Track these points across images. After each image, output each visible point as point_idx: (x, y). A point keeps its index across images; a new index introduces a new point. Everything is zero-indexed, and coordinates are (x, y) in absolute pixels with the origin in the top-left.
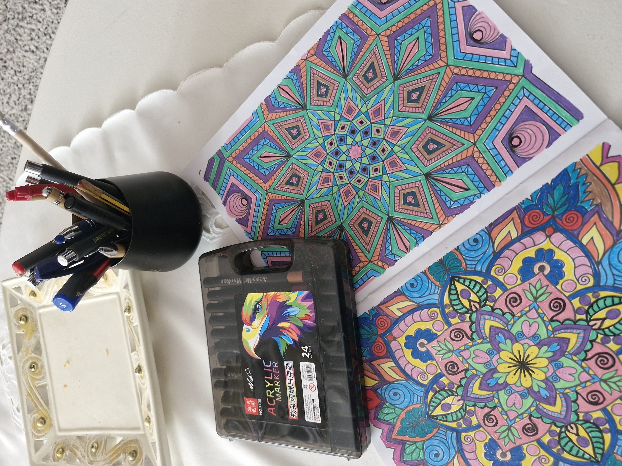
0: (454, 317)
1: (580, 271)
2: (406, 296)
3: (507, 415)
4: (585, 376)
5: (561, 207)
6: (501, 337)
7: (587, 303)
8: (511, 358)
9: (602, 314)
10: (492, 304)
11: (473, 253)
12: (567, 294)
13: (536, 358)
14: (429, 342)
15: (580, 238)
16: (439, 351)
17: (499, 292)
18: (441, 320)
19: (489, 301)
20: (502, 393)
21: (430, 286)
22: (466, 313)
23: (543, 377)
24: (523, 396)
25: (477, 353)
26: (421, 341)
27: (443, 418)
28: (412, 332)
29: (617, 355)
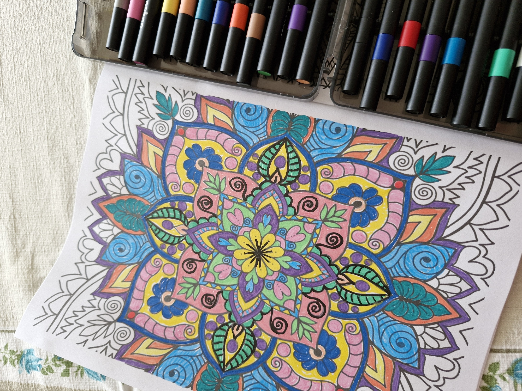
0: (251, 170)
1: (381, 235)
2: (233, 113)
3: (206, 275)
4: (291, 305)
6: (267, 219)
7: (355, 261)
8: (256, 240)
9: (355, 278)
10: (290, 190)
12: (351, 241)
13: (274, 258)
14: (209, 167)
15: (411, 213)
16: (210, 182)
17: (307, 187)
18: (239, 161)
19: (291, 186)
20: (221, 257)
21: (261, 127)
22: (264, 176)
23: (262, 275)
24: (232, 274)
25: (237, 212)
26: (205, 160)
27: (156, 230)
28: (204, 145)
29: (329, 314)
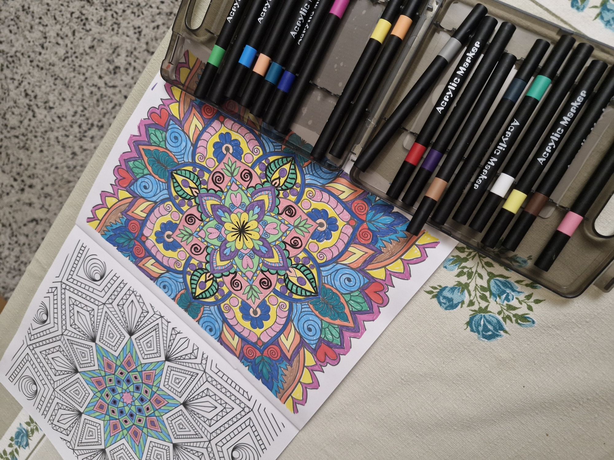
0: (223, 290)
1: (163, 212)
2: (221, 334)
3: (286, 231)
4: (234, 187)
5: (128, 236)
6: (227, 252)
7: (184, 201)
8: (240, 240)
9: (188, 190)
10: (204, 264)
11: (173, 287)
12: (181, 215)
13: (232, 223)
14: (251, 307)
15: (143, 218)
16: (255, 297)
17: (193, 261)
18: (228, 300)
19: (203, 266)
20: (270, 240)
21: (206, 315)
22: (216, 281)
23: (245, 214)
24: (266, 224)
25: (245, 266)
26: (252, 314)
27: (313, 282)
28: (247, 324)
29: (211, 172)
